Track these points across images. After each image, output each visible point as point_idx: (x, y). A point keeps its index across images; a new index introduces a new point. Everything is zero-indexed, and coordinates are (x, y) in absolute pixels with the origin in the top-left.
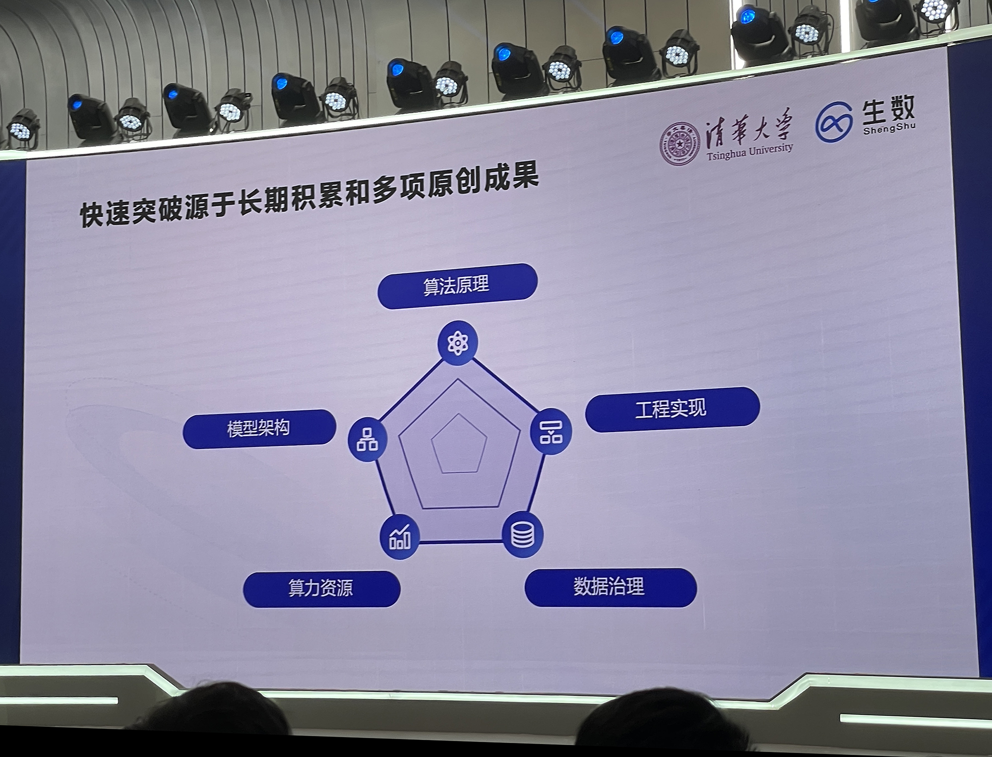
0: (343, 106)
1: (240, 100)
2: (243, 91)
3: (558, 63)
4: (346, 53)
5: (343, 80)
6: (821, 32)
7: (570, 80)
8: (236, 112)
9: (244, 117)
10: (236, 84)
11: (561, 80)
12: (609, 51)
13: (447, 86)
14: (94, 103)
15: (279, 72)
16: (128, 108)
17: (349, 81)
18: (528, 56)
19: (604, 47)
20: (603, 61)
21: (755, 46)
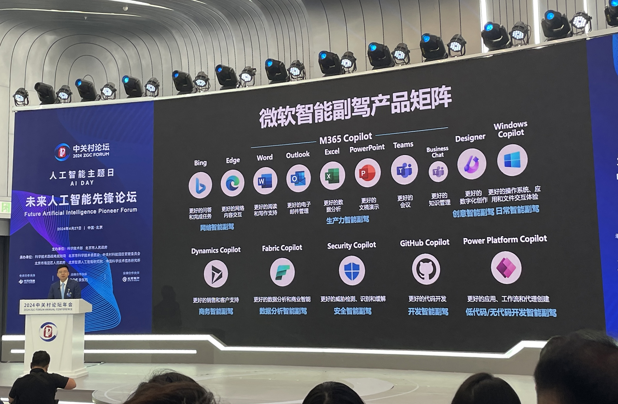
0: (298, 74)
1: (251, 72)
2: (252, 67)
3: (398, 51)
4: (300, 49)
5: (298, 61)
6: (525, 34)
7: (405, 58)
8: (249, 77)
9: (252, 79)
10: (249, 64)
11: (400, 60)
12: (423, 45)
13: (347, 63)
14: (184, 74)
15: (269, 58)
16: (200, 76)
17: (301, 62)
18: (385, 48)
19: (420, 43)
20: (420, 49)
21: (493, 41)
